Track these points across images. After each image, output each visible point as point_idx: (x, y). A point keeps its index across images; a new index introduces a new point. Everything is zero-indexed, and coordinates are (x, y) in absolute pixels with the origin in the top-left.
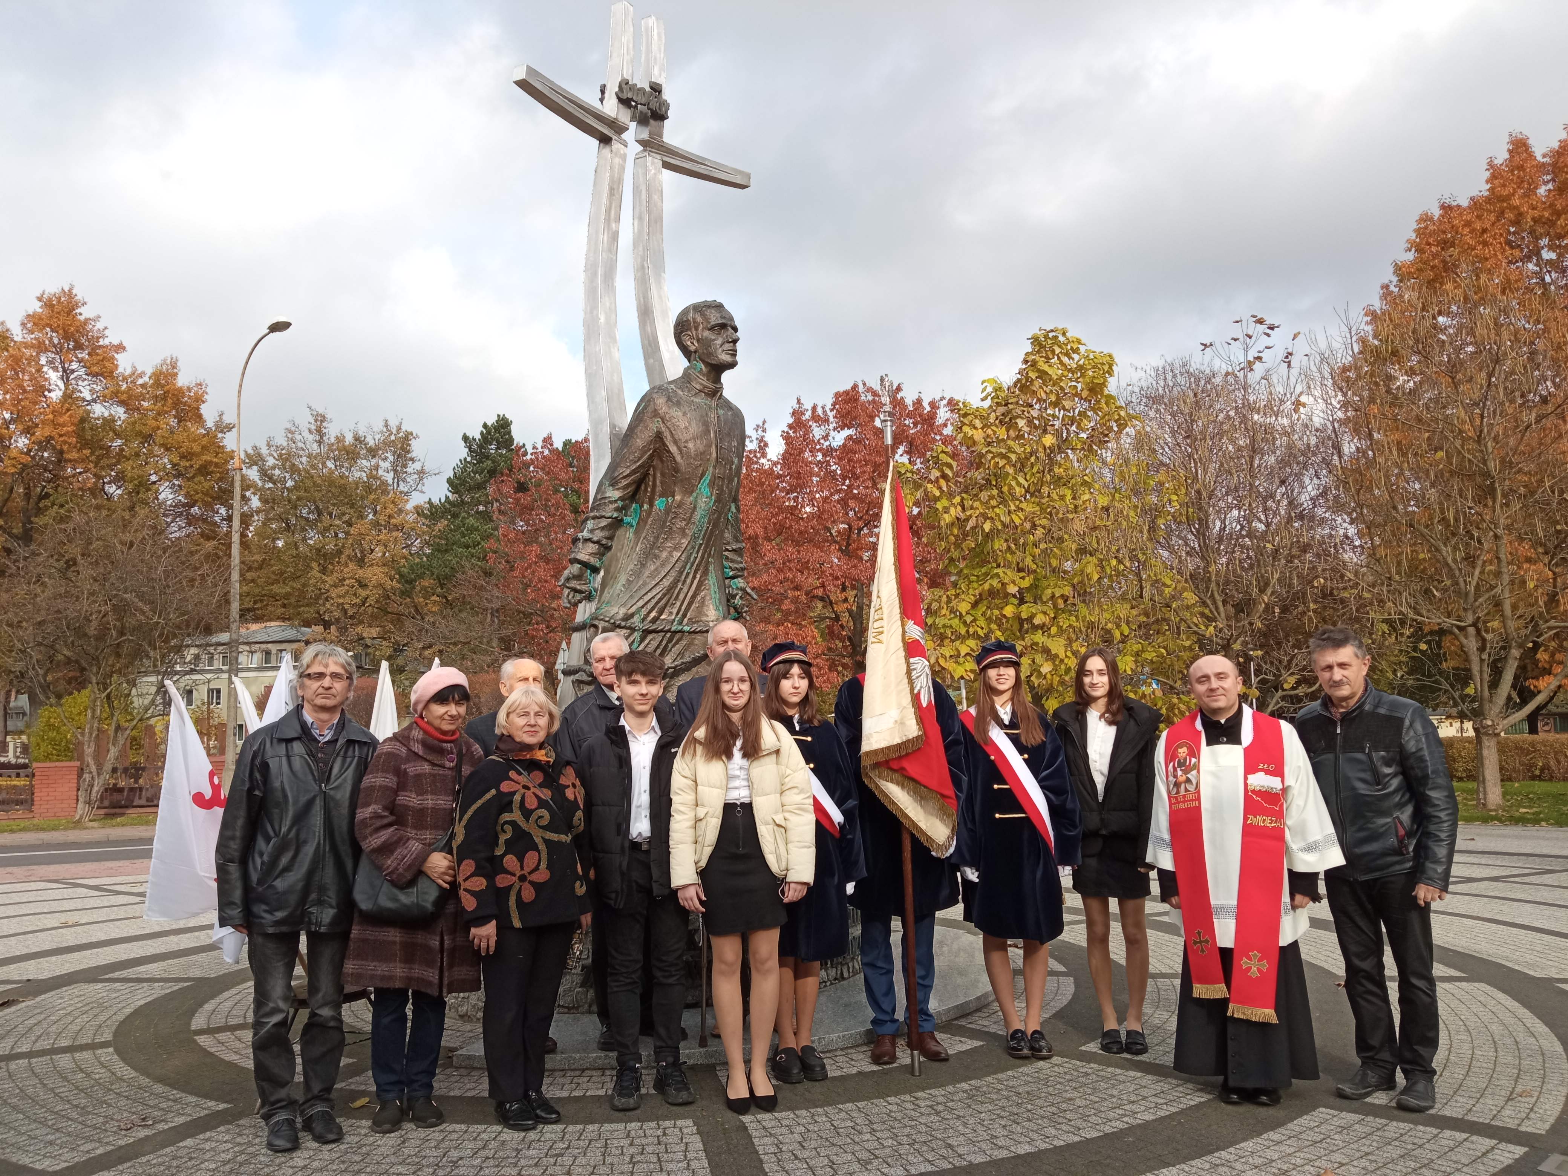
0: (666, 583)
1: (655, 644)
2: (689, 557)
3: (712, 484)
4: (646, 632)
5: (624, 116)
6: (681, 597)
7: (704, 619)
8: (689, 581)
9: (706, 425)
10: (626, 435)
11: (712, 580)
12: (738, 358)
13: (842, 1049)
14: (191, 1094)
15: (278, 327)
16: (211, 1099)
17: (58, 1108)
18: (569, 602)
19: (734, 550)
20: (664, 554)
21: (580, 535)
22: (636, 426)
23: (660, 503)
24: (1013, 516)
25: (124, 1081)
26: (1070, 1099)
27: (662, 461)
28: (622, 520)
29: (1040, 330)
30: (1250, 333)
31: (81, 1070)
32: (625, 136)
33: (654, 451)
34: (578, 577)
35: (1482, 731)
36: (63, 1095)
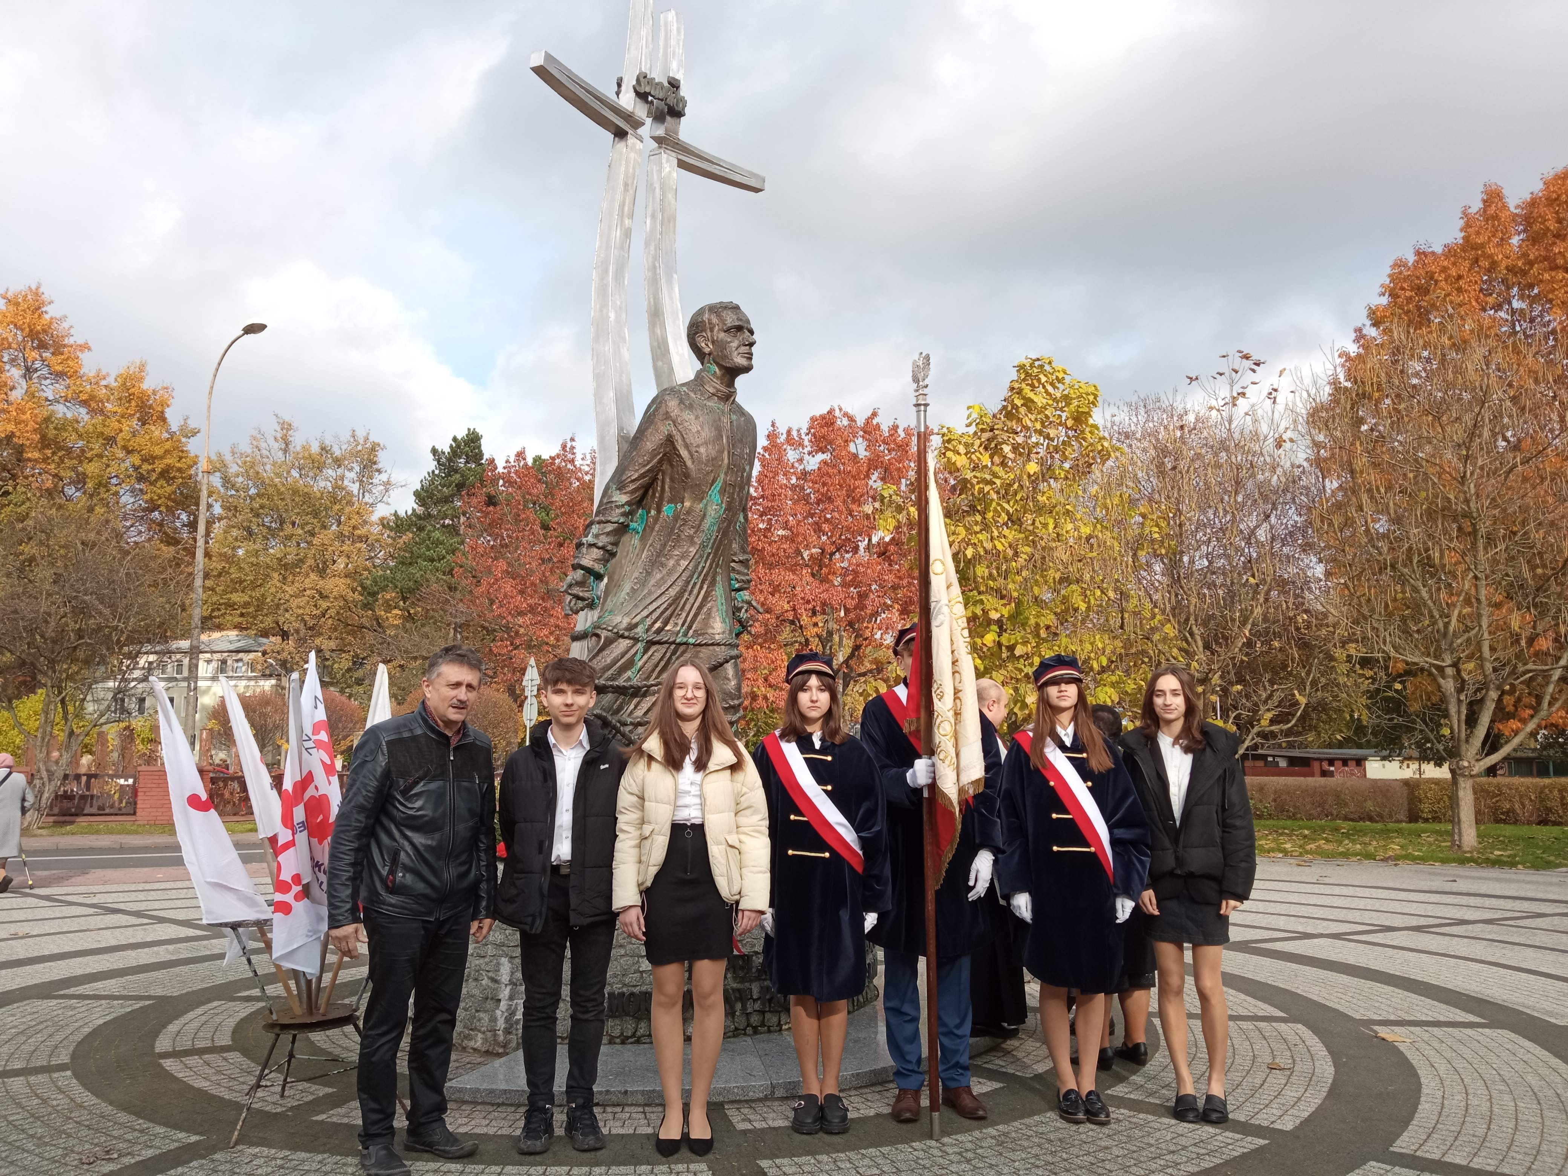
0: (672, 592)
1: (658, 656)
2: (696, 567)
3: (722, 492)
4: (651, 643)
5: (641, 111)
6: (687, 607)
7: (710, 631)
8: (695, 591)
9: (719, 429)
10: (635, 438)
11: (719, 591)
12: (754, 362)
13: (856, 1089)
14: (160, 1124)
15: (253, 329)
16: (181, 1129)
17: (13, 1138)
18: (571, 610)
19: (740, 561)
20: (671, 563)
21: (584, 540)
22: (647, 429)
23: (668, 510)
24: (996, 542)
25: (85, 1108)
26: (1107, 1148)
27: (672, 465)
28: (628, 526)
29: (1027, 358)
30: (1236, 368)
31: (37, 1095)
32: (640, 131)
33: (664, 455)
34: (581, 584)
35: (1458, 772)
36: (17, 1123)
